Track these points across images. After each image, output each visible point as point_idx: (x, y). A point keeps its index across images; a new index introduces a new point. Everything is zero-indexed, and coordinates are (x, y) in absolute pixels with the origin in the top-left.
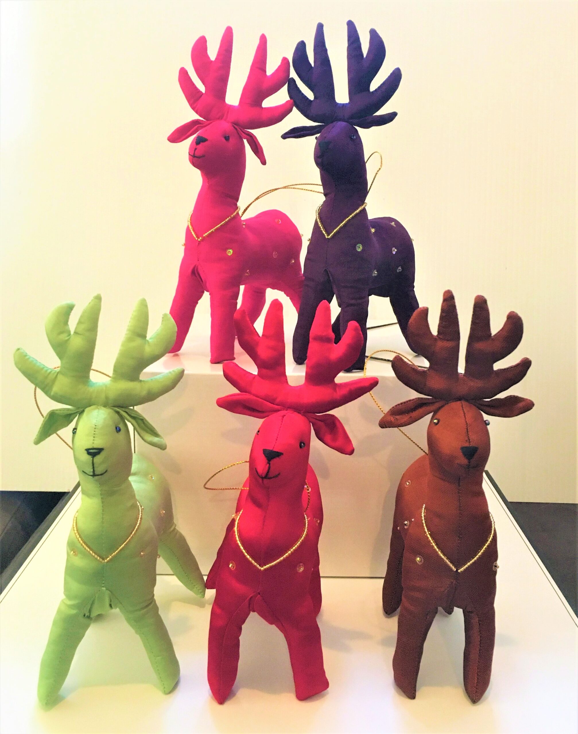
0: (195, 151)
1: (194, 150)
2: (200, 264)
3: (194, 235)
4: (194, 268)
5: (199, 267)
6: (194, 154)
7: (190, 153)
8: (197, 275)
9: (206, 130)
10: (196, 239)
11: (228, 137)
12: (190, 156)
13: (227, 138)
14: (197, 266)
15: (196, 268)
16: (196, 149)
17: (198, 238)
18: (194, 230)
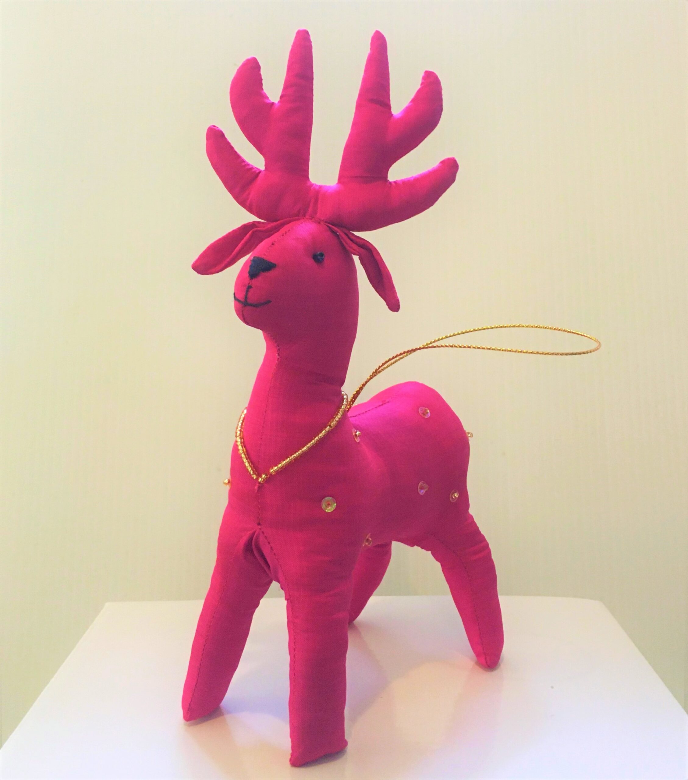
0: (247, 291)
1: (245, 288)
2: (263, 533)
3: (249, 469)
4: (251, 538)
5: (261, 539)
6: (246, 298)
7: (237, 297)
8: (256, 553)
9: (273, 244)
10: (253, 478)
11: (322, 255)
12: (237, 302)
13: (318, 258)
14: (257, 537)
15: (254, 540)
16: (250, 287)
17: (259, 475)
18: (249, 458)
